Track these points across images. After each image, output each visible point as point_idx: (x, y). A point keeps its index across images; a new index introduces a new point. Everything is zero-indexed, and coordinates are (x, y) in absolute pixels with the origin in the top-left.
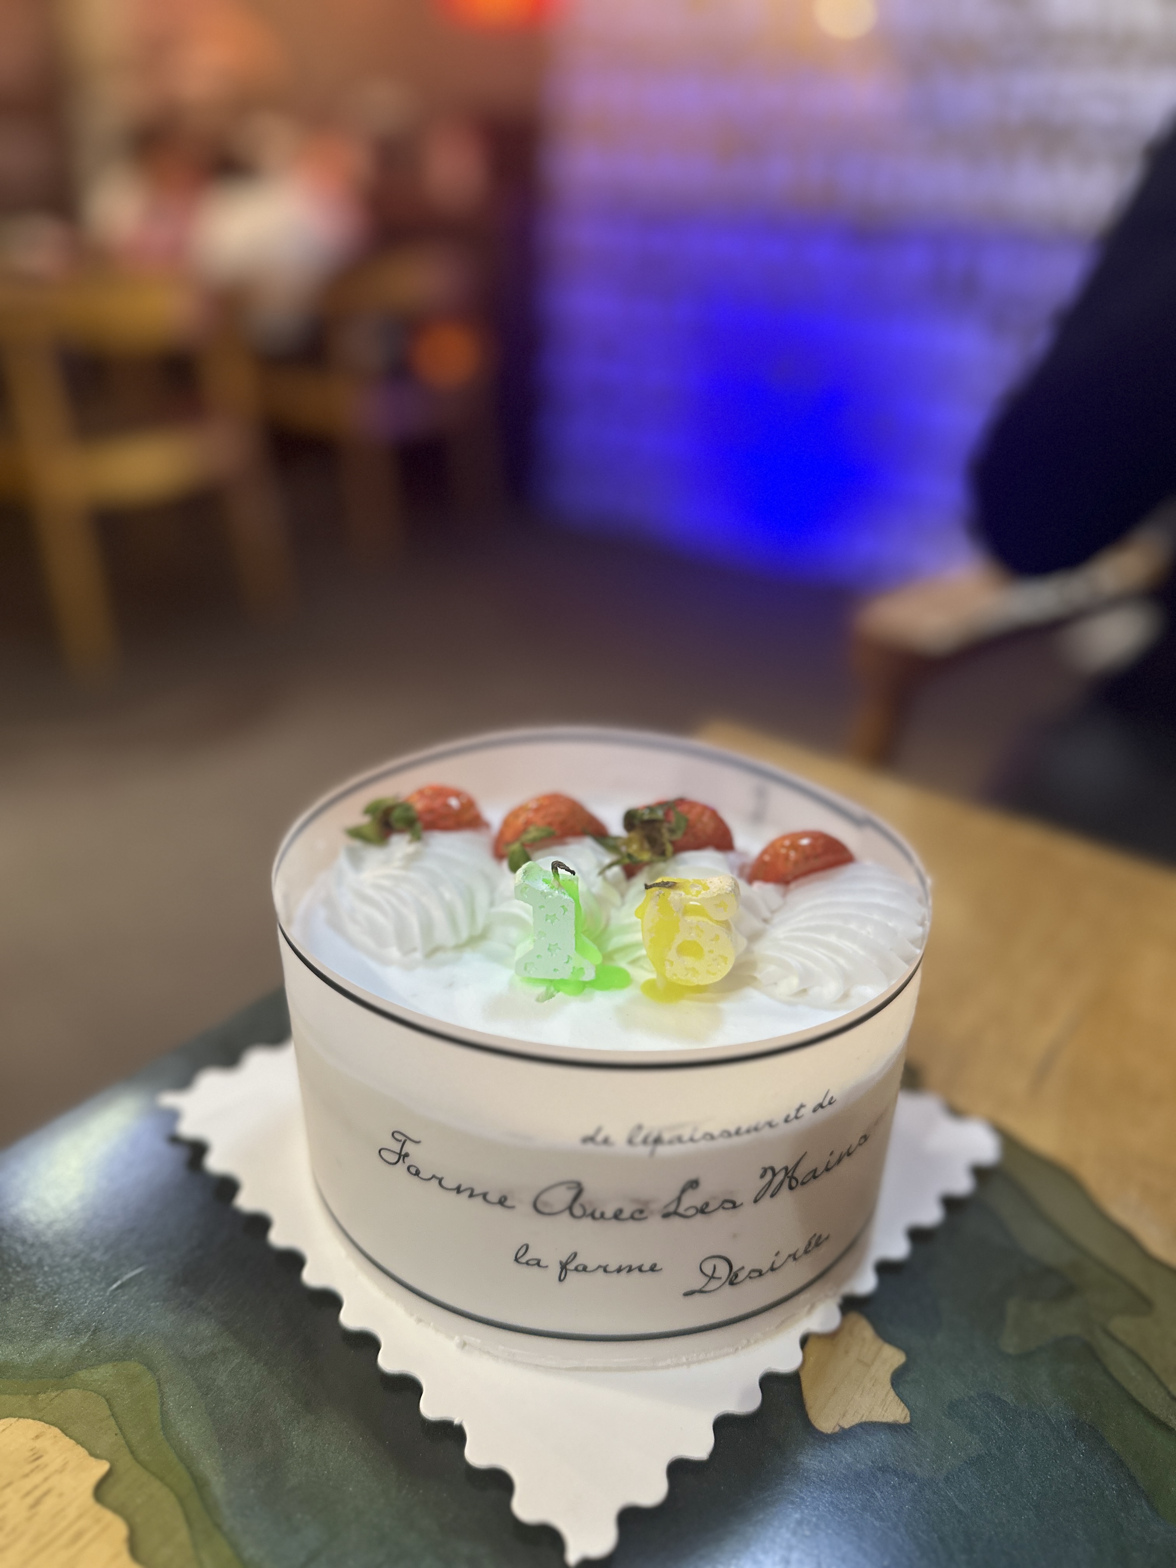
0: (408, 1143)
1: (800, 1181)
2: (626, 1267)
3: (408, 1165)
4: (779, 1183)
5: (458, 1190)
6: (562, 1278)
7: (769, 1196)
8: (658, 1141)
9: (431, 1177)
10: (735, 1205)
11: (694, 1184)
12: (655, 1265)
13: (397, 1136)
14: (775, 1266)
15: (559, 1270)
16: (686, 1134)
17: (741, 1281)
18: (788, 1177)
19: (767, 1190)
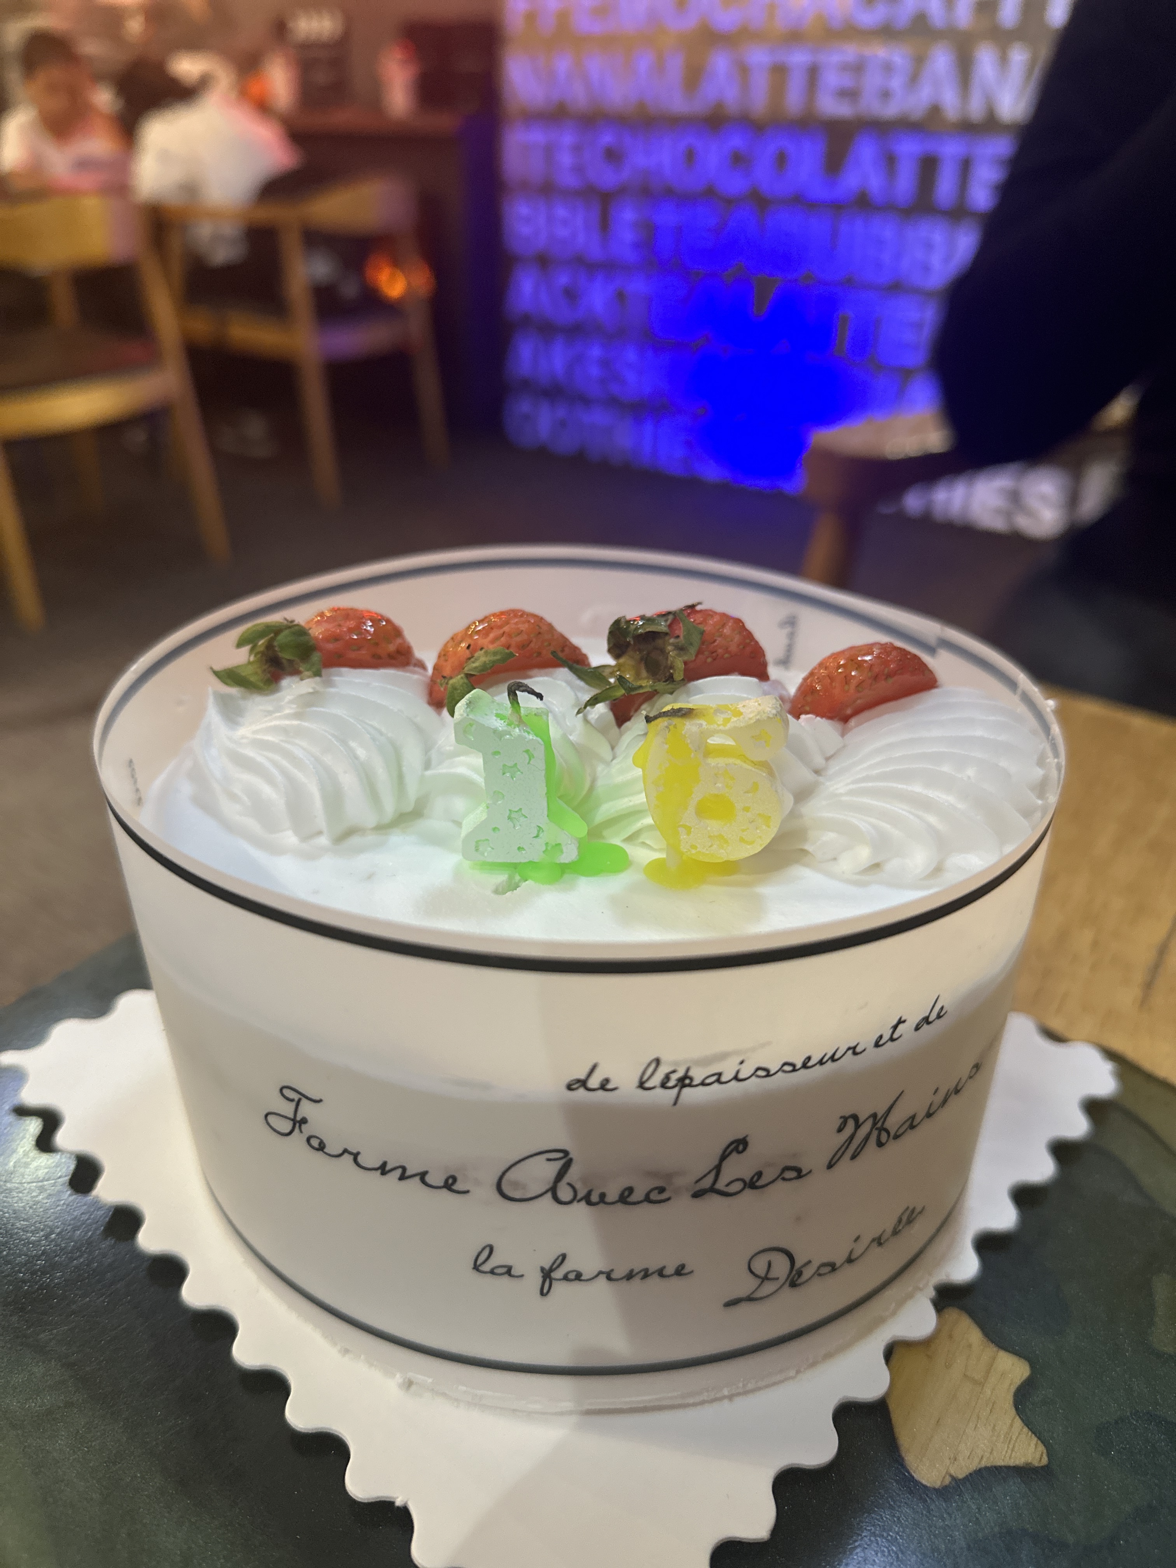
0: (304, 1102)
1: (892, 1134)
2: (640, 1272)
3: (307, 1136)
4: (865, 1138)
5: (383, 1169)
6: (545, 1291)
7: (849, 1159)
8: (685, 1081)
9: (341, 1152)
10: (800, 1174)
11: (740, 1145)
12: (683, 1266)
13: (287, 1092)
14: (853, 1257)
15: (540, 1280)
16: (728, 1070)
17: (807, 1281)
18: (877, 1129)
19: (847, 1148)
